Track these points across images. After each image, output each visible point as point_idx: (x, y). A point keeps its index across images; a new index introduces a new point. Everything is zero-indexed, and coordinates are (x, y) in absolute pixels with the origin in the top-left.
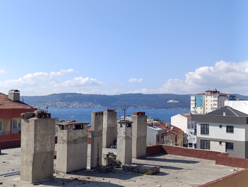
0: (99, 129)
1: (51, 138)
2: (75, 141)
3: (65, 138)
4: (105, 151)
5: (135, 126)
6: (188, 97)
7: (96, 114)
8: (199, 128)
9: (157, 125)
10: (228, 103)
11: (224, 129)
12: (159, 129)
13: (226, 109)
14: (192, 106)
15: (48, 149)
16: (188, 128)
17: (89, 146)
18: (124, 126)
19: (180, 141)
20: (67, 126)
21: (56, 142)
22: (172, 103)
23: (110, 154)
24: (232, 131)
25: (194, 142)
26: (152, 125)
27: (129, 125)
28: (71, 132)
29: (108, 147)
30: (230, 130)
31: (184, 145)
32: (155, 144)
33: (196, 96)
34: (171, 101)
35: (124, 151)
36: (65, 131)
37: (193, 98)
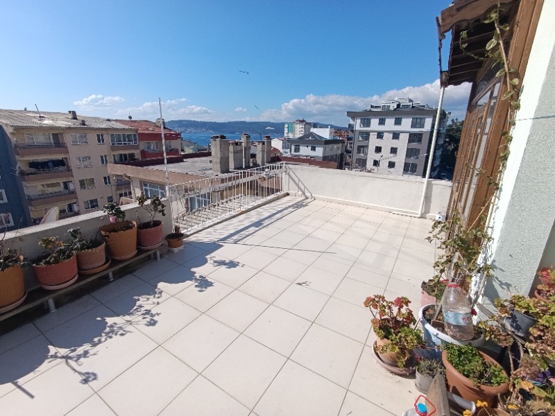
6: (283, 124)
8: (293, 147)
10: (313, 130)
11: (310, 148)
13: (312, 134)
14: (286, 131)
16: (283, 148)
24: (315, 150)
30: (313, 149)
33: (289, 124)
34: (268, 128)
37: (286, 126)
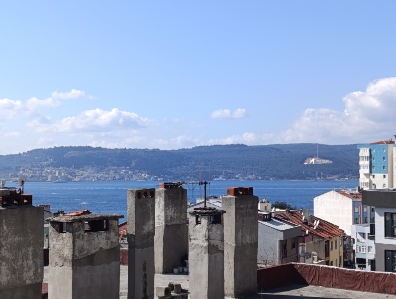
0: (146, 229)
1: (35, 254)
2: (90, 260)
3: (68, 252)
4: (161, 281)
5: (229, 220)
6: (354, 150)
7: (139, 194)
8: (380, 222)
9: (281, 218)
12: (286, 227)
14: (364, 171)
15: (28, 277)
16: (356, 221)
17: (124, 270)
18: (204, 221)
19: (336, 254)
20: (70, 223)
21: (46, 263)
22: (315, 166)
23: (171, 287)
25: (370, 256)
26: (268, 218)
27: (216, 218)
28: (81, 237)
29: (167, 271)
31: (346, 265)
32: (277, 263)
33: (372, 147)
34: (313, 160)
35: (205, 281)
36: (67, 237)
37: (364, 152)
